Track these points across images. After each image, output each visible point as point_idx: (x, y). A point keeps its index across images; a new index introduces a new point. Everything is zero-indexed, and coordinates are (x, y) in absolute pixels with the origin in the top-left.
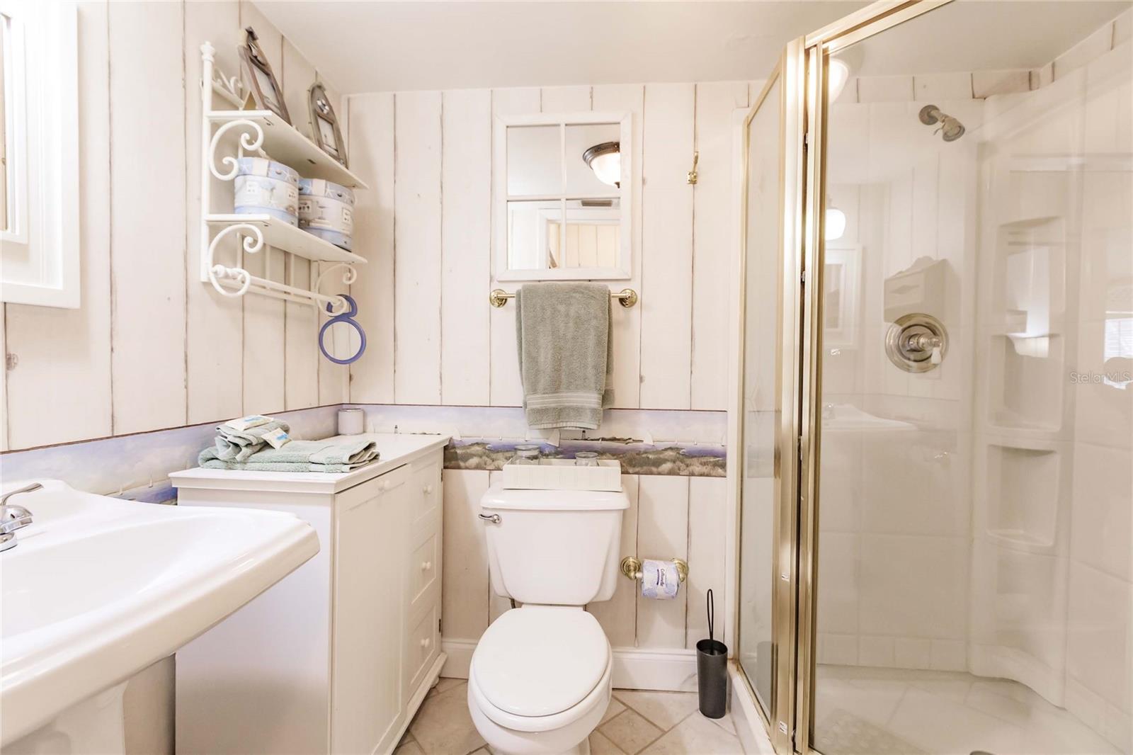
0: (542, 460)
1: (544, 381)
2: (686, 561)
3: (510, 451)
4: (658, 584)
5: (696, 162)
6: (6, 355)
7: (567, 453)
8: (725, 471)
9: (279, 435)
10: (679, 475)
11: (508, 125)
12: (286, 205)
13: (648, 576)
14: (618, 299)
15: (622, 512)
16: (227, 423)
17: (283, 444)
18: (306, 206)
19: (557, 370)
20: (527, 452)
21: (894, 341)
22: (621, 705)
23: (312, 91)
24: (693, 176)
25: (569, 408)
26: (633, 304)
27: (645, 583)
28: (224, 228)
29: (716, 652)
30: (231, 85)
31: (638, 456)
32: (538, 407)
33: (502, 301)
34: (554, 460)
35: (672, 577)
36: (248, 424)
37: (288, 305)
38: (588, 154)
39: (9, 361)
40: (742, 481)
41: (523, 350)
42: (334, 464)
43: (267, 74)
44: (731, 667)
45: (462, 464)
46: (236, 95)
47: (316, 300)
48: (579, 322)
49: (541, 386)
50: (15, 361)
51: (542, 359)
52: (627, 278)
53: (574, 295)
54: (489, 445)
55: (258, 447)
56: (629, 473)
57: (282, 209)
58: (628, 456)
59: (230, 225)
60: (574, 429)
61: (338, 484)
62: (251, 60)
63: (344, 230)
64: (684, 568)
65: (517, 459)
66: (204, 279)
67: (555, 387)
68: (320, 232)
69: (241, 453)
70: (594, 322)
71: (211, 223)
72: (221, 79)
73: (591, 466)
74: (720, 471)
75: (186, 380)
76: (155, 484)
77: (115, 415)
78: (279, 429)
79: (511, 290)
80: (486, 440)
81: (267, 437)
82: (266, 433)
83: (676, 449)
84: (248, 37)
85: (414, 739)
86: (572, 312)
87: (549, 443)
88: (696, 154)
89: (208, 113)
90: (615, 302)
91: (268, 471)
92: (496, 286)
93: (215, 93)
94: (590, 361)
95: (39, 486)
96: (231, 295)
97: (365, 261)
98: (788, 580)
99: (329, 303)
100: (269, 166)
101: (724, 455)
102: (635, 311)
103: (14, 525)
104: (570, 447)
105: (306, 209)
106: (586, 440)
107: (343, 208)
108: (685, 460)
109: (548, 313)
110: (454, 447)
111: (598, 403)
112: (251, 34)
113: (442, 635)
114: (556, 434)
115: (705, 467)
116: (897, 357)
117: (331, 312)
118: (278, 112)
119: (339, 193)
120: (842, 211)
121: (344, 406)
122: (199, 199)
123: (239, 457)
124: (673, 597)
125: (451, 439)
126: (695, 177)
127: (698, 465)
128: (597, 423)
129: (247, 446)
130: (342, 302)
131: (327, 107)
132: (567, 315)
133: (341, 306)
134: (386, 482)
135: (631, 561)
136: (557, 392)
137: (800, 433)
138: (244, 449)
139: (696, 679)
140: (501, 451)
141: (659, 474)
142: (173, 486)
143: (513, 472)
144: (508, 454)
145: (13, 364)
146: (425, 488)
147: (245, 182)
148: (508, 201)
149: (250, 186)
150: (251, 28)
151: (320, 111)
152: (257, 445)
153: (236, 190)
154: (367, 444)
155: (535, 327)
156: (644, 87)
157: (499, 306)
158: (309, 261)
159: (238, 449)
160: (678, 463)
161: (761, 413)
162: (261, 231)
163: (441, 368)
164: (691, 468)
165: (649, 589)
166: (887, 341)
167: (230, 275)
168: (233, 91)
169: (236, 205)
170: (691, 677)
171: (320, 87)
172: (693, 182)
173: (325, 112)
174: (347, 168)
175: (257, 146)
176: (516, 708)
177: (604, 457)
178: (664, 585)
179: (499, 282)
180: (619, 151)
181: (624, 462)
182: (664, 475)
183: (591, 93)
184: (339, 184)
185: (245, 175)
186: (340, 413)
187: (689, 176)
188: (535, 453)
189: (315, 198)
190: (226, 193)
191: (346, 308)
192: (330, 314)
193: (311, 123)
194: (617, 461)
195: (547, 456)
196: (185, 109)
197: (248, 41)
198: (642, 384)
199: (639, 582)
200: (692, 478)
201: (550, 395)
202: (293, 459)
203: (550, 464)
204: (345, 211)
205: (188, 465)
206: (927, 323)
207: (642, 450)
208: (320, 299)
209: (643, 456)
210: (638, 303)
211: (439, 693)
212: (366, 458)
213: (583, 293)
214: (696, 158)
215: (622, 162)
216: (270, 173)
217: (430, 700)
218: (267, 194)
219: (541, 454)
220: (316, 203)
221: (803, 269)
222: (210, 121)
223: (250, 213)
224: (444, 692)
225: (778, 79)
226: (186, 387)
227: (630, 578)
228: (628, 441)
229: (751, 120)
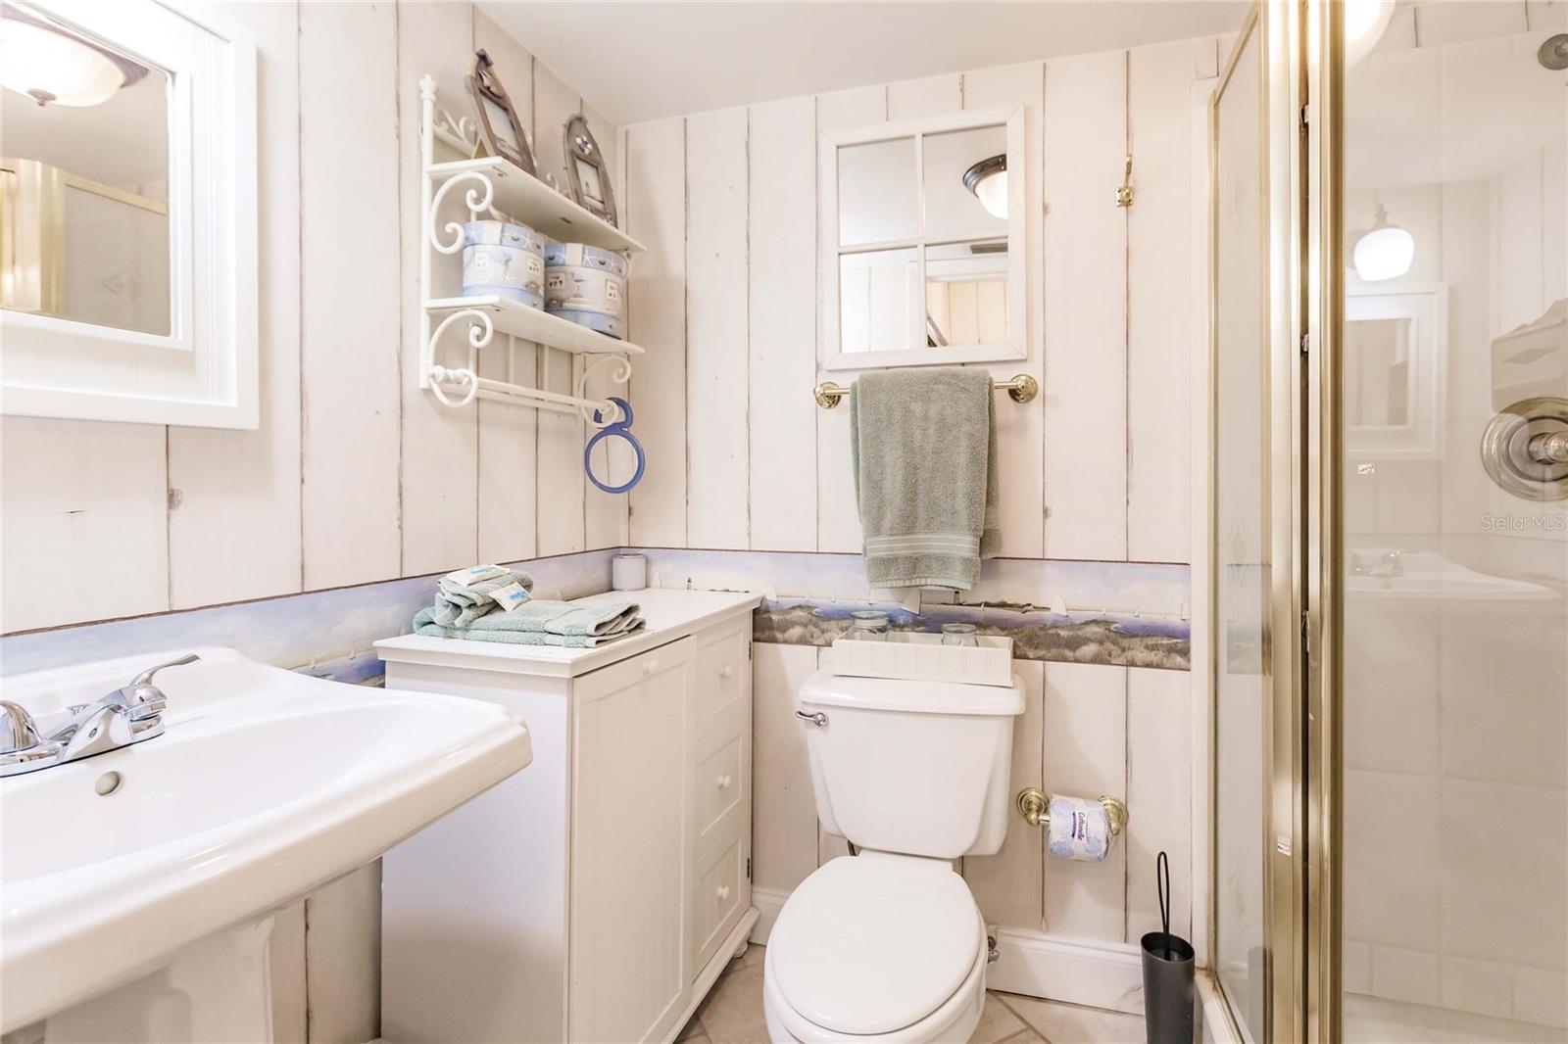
0: (891, 633)
1: (890, 518)
2: (1124, 803)
3: (845, 619)
4: (1073, 836)
5: (1128, 173)
6: (168, 491)
7: (930, 623)
8: (1189, 661)
9: (514, 593)
10: (1110, 664)
11: (840, 143)
12: (525, 279)
13: (1058, 822)
14: (1007, 390)
15: (1013, 719)
16: (448, 575)
17: (518, 606)
18: (558, 281)
19: (911, 498)
20: (870, 621)
21: (1499, 446)
22: (1019, 1022)
23: (570, 127)
24: (1124, 194)
25: (928, 556)
26: (1031, 396)
27: (1052, 834)
28: (449, 315)
29: (1175, 956)
30: (461, 131)
31: (1041, 633)
32: (883, 554)
33: (834, 400)
34: (911, 635)
35: (1097, 826)
36: (474, 577)
37: (540, 414)
38: (970, 176)
39: (172, 498)
40: (1216, 678)
41: (861, 472)
42: (575, 635)
43: (505, 109)
44: (1202, 983)
45: (779, 635)
46: (466, 141)
47: (579, 408)
48: (943, 426)
49: (886, 524)
50: (179, 498)
51: (887, 484)
52: (1019, 357)
53: (935, 387)
54: (817, 610)
55: (485, 609)
56: (1029, 659)
57: (520, 287)
58: (1027, 631)
59: (455, 312)
60: (938, 588)
61: (574, 664)
62: (481, 91)
63: (608, 309)
64: (1121, 814)
65: (855, 630)
66: (423, 385)
67: (908, 524)
68: (575, 314)
69: (461, 617)
70: (966, 428)
71: (432, 312)
72: (447, 122)
73: (964, 645)
74: (1179, 660)
75: (400, 518)
76: (358, 655)
77: (306, 565)
78: (517, 583)
79: (844, 383)
80: (813, 601)
81: (495, 595)
82: (496, 589)
83: (1105, 623)
84: (479, 63)
85: (704, 1033)
86: (933, 413)
87: (904, 608)
88: (1128, 160)
89: (429, 167)
90: (1002, 398)
91: (494, 642)
92: (824, 377)
93: (438, 140)
94: (962, 486)
95: (195, 658)
96: (455, 405)
97: (641, 350)
98: (1289, 854)
99: (597, 411)
100: (503, 231)
101: (1186, 635)
102: (1034, 408)
103: (143, 711)
104: (936, 615)
105: (558, 284)
106: (961, 604)
107: (607, 280)
108: (1120, 640)
109: (897, 416)
110: (767, 611)
111: (973, 550)
112: (483, 58)
113: (752, 882)
114: (915, 594)
115: (1154, 653)
116: (1507, 475)
117: (600, 422)
118: (517, 157)
119: (602, 259)
120: (1409, 232)
121: (622, 551)
122: (418, 280)
123: (458, 622)
124: (1099, 859)
125: (763, 600)
126: (1128, 195)
127: (1142, 649)
128: (971, 580)
129: (470, 606)
130: (613, 409)
131: (589, 146)
132: (926, 418)
133: (612, 411)
134: (651, 662)
135: (1034, 795)
136: (913, 533)
137: (1305, 606)
138: (465, 612)
139: (1141, 995)
140: (835, 619)
141: (1077, 661)
142: (380, 659)
143: (848, 651)
144: (845, 623)
145: (176, 502)
146: (722, 670)
147: (474, 253)
148: (840, 254)
149: (480, 259)
150: (483, 50)
151: (579, 152)
152: (483, 605)
153: (464, 265)
154: (626, 608)
155: (877, 437)
156: (1045, 66)
157: (830, 406)
158: (572, 354)
159: (457, 612)
160: (1108, 645)
161: (1243, 568)
162: (490, 317)
163: (749, 497)
164: (1129, 654)
165: (1058, 843)
166: (1485, 446)
167: (452, 377)
168: (463, 136)
169: (465, 285)
170: (1134, 990)
171: (580, 119)
172: (1127, 203)
173: (587, 152)
174: (616, 226)
175: (486, 203)
176: (828, 1018)
177: (990, 632)
178: (1084, 839)
179: (830, 371)
180: (1005, 169)
181: (1020, 640)
182: (1084, 662)
183: (962, 84)
184: (600, 247)
185: (473, 245)
186: (615, 560)
187: (1118, 195)
188: (882, 623)
189: (570, 269)
190: (451, 271)
191: (616, 415)
192: (600, 425)
193: (566, 169)
194: (1008, 638)
195: (902, 627)
196: (400, 164)
197: (478, 67)
198: (1048, 521)
199: (1045, 829)
200: (1133, 669)
201: (900, 537)
202: (525, 627)
203: (905, 641)
204: (609, 284)
205: (403, 631)
206: (1563, 413)
207: (1049, 623)
208: (585, 405)
209: (1050, 632)
210: (1040, 394)
211: (746, 967)
212: (623, 626)
213: (949, 384)
214: (1129, 164)
215: (1011, 184)
216: (504, 240)
217: (732, 977)
218: (501, 267)
219: (892, 624)
220: (571, 276)
221: (1305, 330)
222: (431, 177)
223: (479, 295)
224: (753, 966)
225: (1255, 29)
226: (400, 527)
227: (1030, 823)
228: (1025, 609)
229: (1220, 96)
